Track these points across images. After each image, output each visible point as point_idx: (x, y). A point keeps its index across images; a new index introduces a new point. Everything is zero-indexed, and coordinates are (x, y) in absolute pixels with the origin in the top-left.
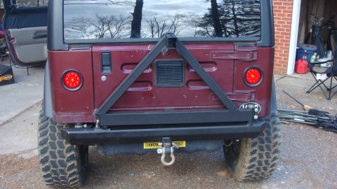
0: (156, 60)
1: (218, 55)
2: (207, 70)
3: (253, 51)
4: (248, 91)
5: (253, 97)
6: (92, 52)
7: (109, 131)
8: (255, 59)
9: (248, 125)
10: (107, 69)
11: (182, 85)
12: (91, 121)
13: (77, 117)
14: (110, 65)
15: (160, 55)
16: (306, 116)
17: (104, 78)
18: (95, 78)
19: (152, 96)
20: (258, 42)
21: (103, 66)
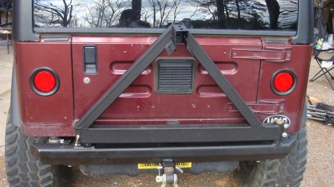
0: (158, 58)
1: (240, 53)
2: (224, 72)
3: (286, 50)
4: (276, 102)
5: (282, 108)
6: (71, 45)
7: (93, 149)
8: (287, 59)
9: (273, 145)
10: (92, 68)
11: (190, 91)
12: (69, 135)
13: (52, 129)
14: (95, 63)
15: (164, 53)
16: (314, 111)
17: (87, 80)
18: (75, 80)
19: (151, 104)
20: (293, 38)
21: (86, 64)
